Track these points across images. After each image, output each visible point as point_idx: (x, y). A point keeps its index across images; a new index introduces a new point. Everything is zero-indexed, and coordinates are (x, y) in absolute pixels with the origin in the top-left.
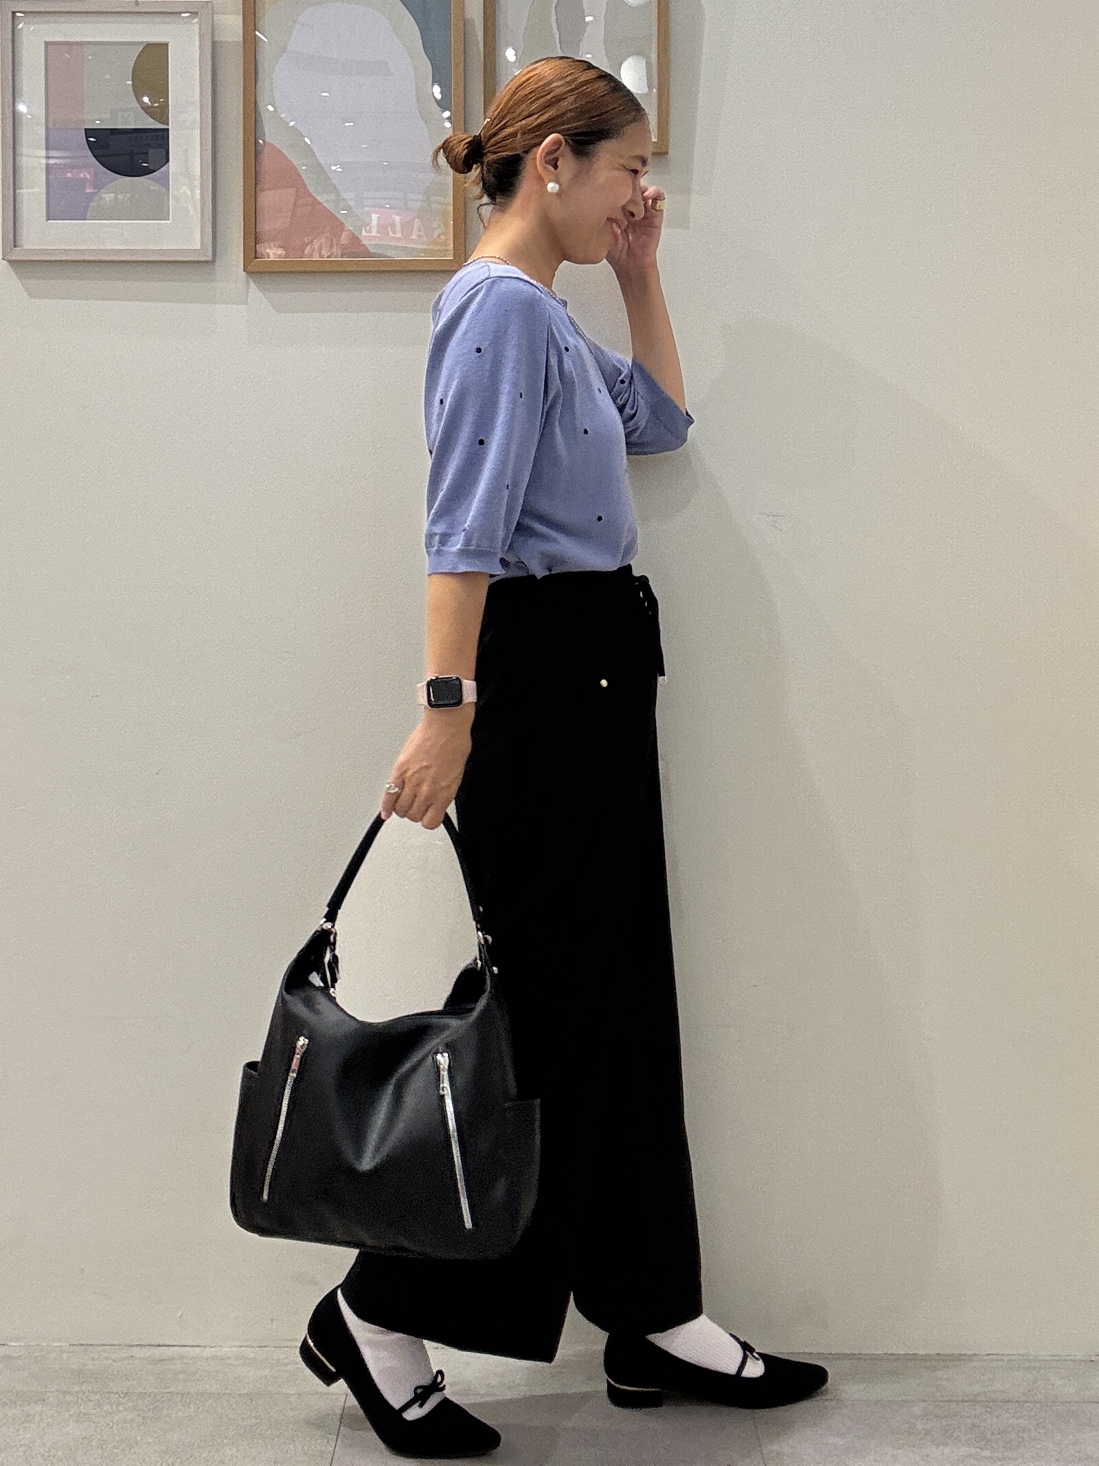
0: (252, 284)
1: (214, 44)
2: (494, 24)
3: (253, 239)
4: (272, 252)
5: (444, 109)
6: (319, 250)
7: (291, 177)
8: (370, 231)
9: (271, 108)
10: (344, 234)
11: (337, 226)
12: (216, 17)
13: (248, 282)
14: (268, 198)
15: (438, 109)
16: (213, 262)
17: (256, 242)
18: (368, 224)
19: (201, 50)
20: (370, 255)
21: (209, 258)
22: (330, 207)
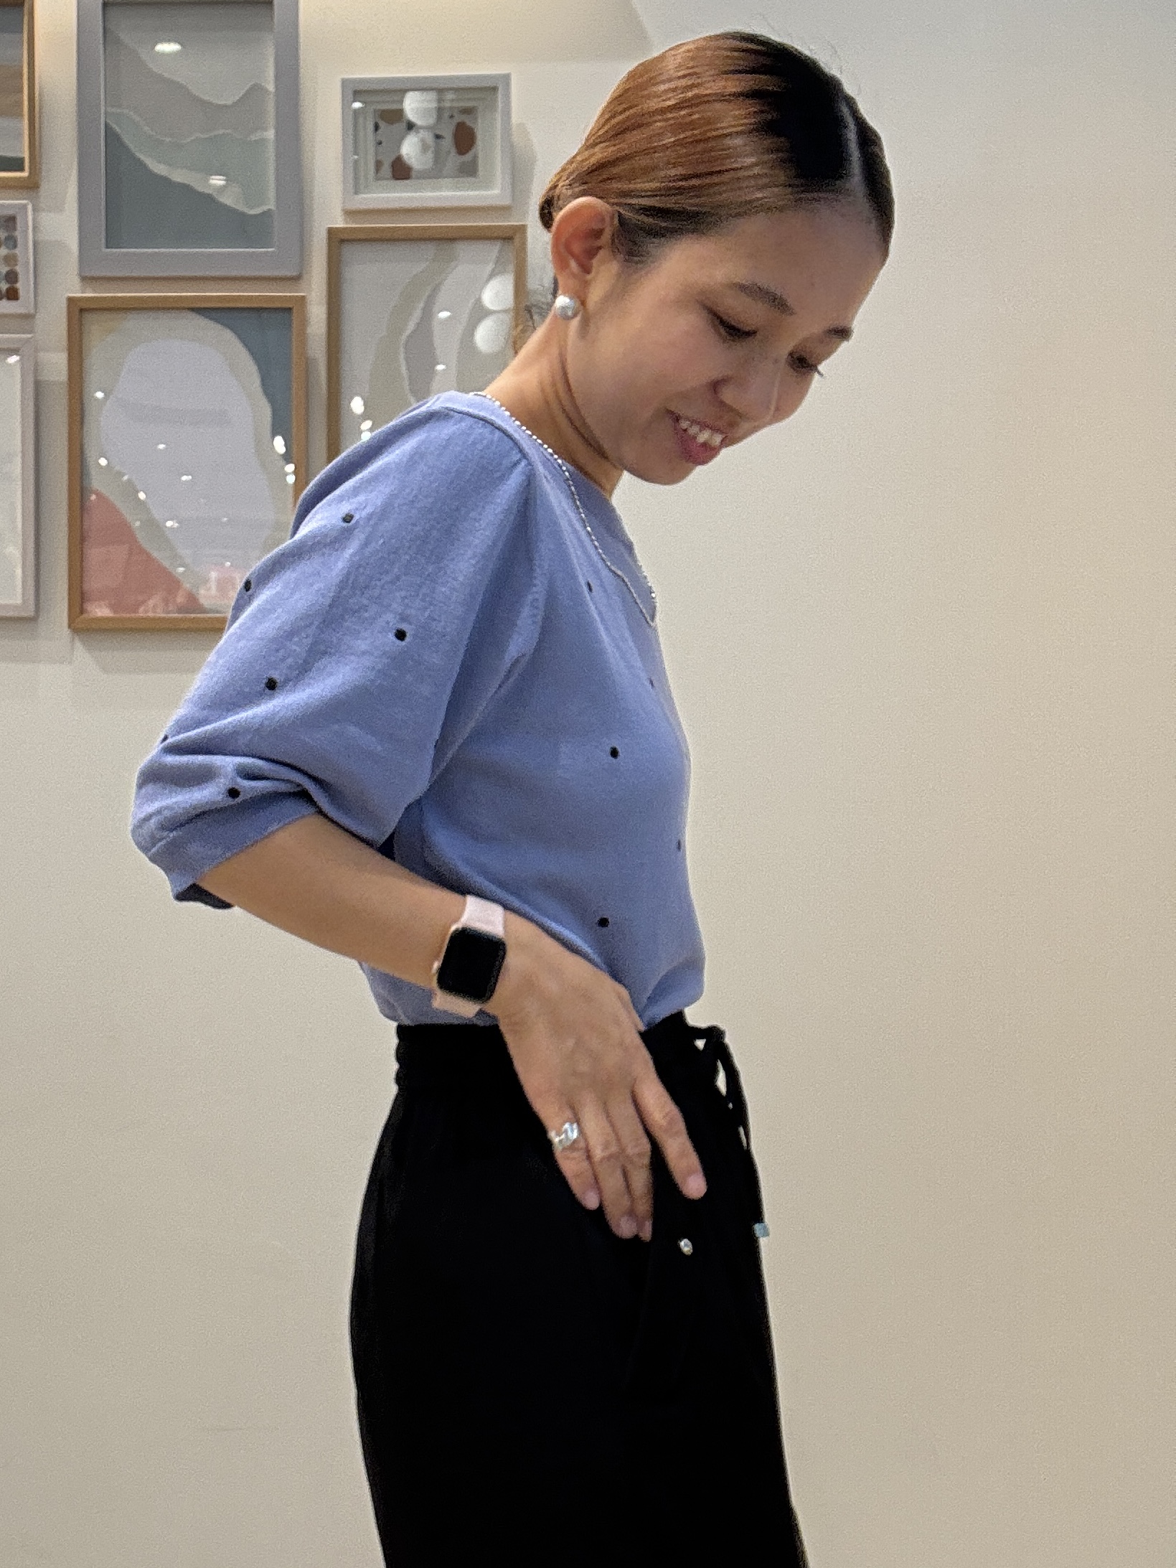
0: (78, 644)
1: (38, 385)
2: (338, 377)
3: (79, 599)
4: (100, 611)
5: (288, 462)
6: (153, 608)
7: (122, 533)
8: (209, 589)
9: (103, 462)
10: (181, 593)
11: (172, 584)
12: (41, 354)
13: (73, 639)
14: (95, 554)
15: (282, 462)
16: (33, 620)
17: (82, 598)
18: (206, 581)
19: (23, 390)
20: (204, 611)
21: (31, 613)
22: (166, 564)
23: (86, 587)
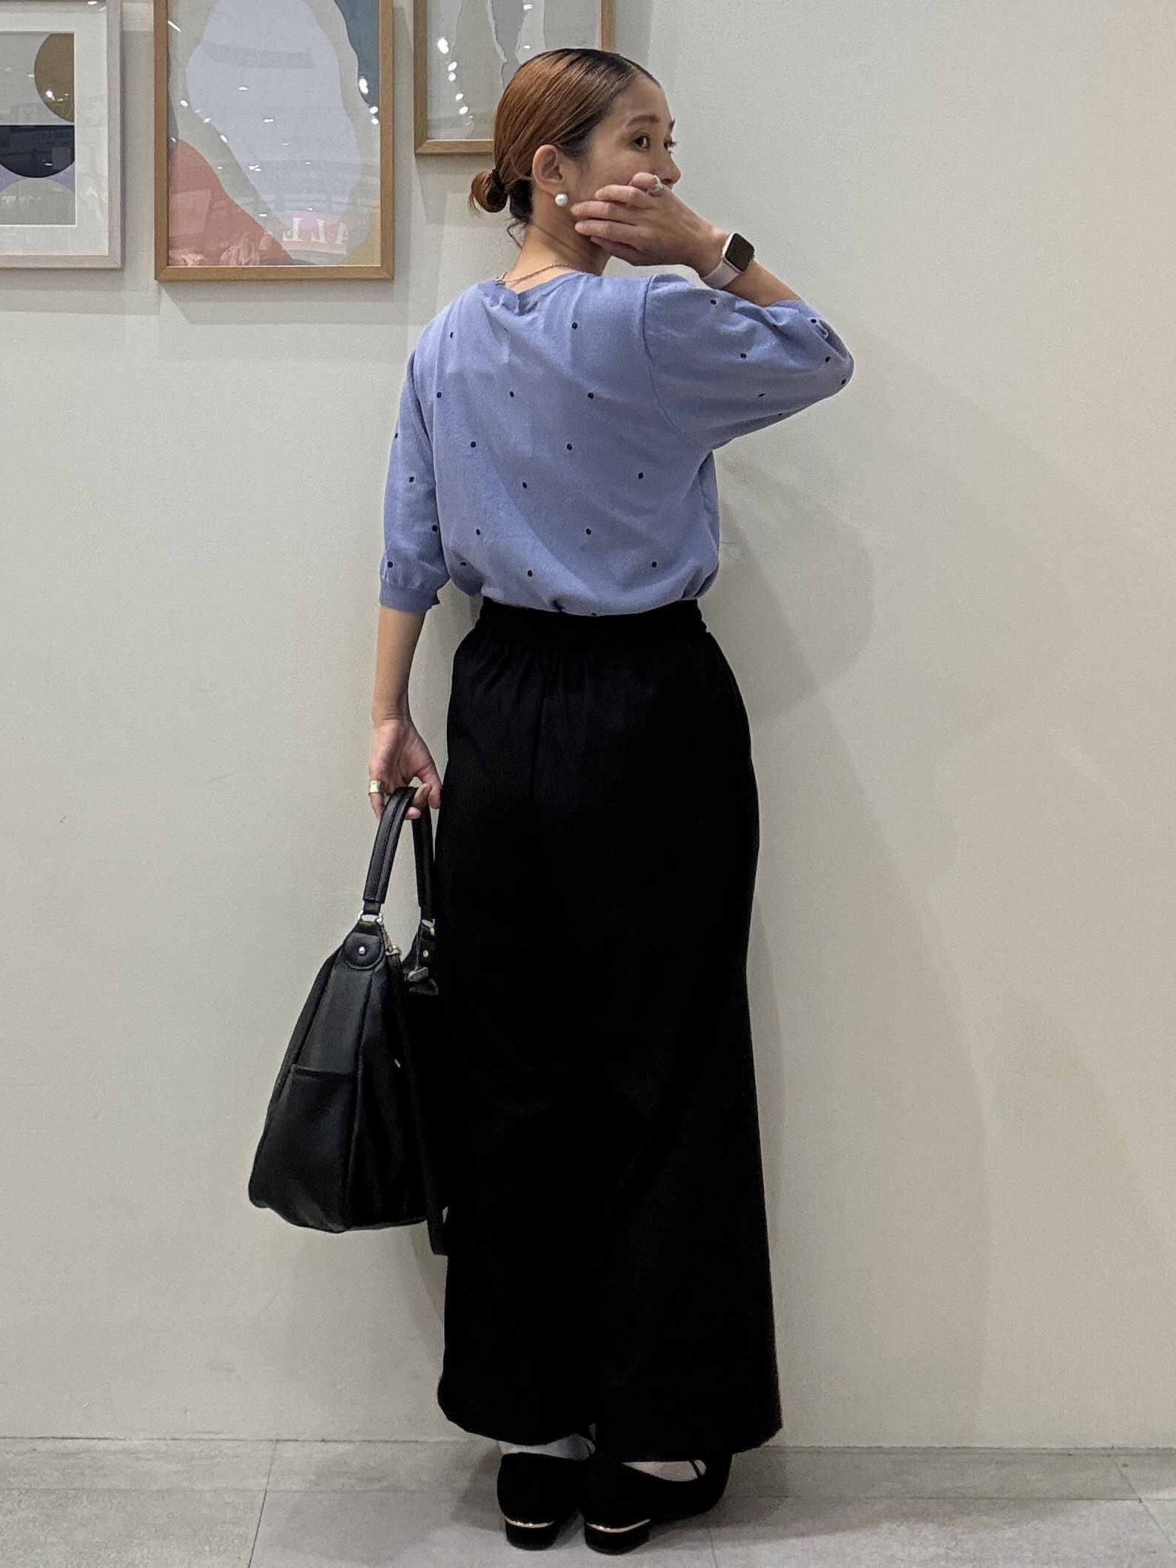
0: (165, 294)
1: (123, 35)
2: (425, 13)
3: (166, 244)
4: (190, 259)
5: (371, 104)
6: (236, 256)
7: (207, 179)
8: (291, 236)
9: (184, 103)
10: (263, 240)
11: (255, 230)
12: (127, 5)
13: (160, 292)
14: (181, 200)
15: (364, 104)
16: (122, 269)
17: (168, 248)
18: (289, 228)
19: (109, 41)
20: (292, 262)
21: (117, 264)
22: (248, 210)
23: (173, 233)
